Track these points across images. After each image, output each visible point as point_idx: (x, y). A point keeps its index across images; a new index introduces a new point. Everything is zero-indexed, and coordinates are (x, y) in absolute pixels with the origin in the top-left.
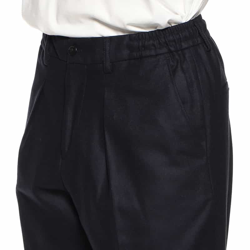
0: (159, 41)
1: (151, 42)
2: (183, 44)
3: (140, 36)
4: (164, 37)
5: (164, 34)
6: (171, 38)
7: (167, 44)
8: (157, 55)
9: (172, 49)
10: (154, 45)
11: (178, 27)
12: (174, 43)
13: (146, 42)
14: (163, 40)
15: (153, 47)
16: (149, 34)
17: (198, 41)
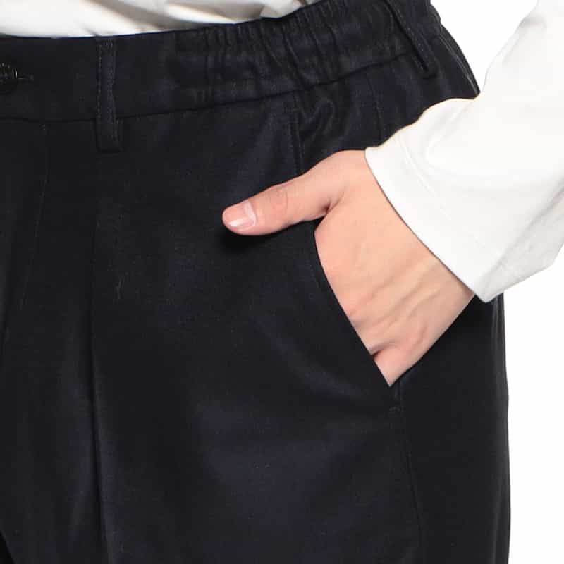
0: (268, 55)
1: (243, 57)
2: (343, 59)
3: (210, 38)
4: (284, 42)
5: (284, 34)
6: (306, 43)
7: (294, 65)
8: (260, 99)
9: (311, 78)
10: (252, 67)
11: (327, 8)
12: (315, 60)
13: (228, 56)
14: (282, 51)
15: (247, 74)
16: (236, 31)
17: (393, 48)
